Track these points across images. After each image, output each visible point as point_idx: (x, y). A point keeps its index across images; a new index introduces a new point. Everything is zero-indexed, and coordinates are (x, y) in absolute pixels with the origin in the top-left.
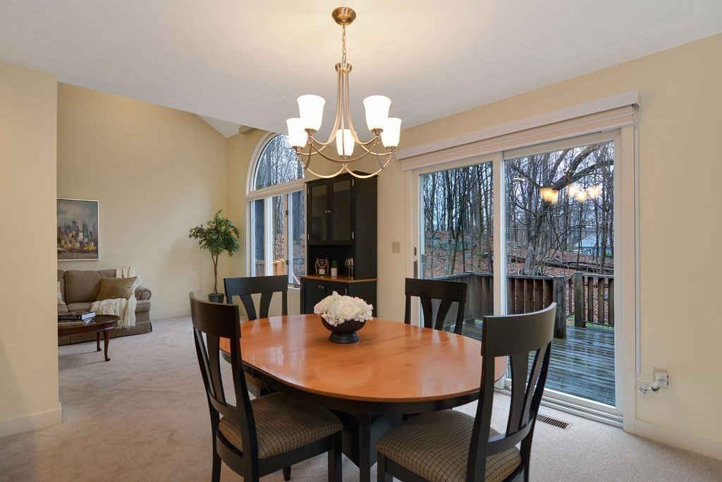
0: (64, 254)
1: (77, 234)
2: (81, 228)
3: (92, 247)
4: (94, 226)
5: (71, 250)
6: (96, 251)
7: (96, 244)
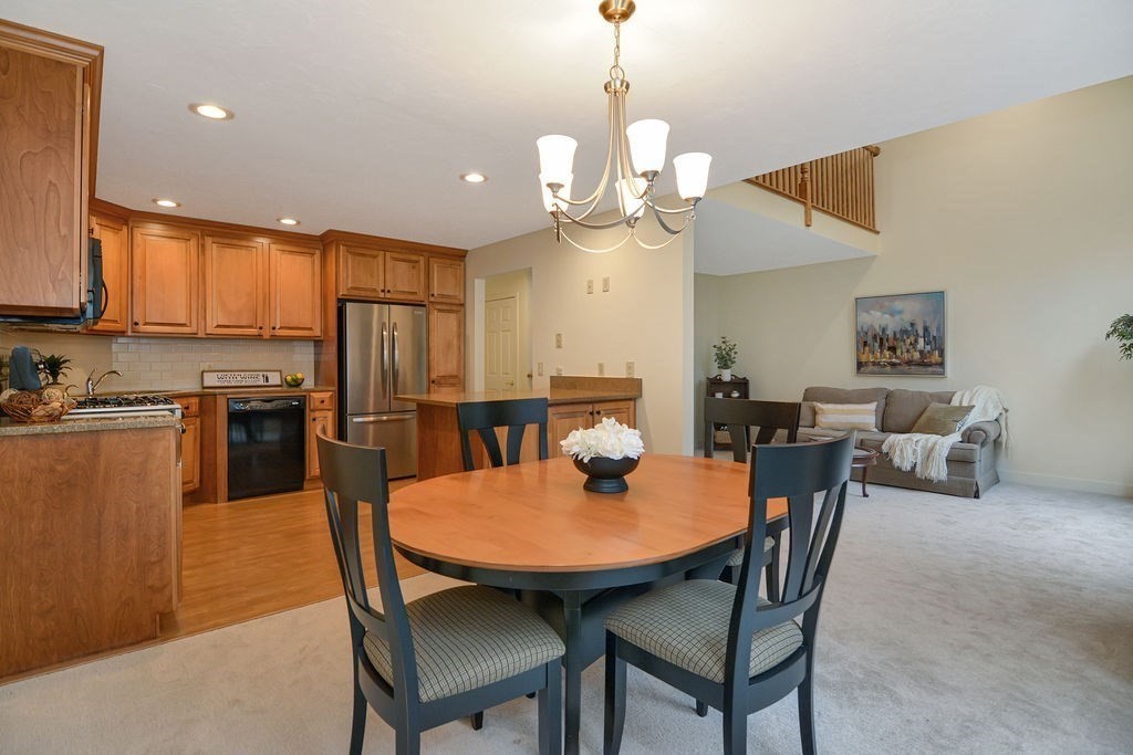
0: (899, 368)
1: (916, 341)
2: (921, 332)
3: (936, 357)
4: (938, 329)
5: (909, 363)
6: (942, 364)
7: (942, 354)
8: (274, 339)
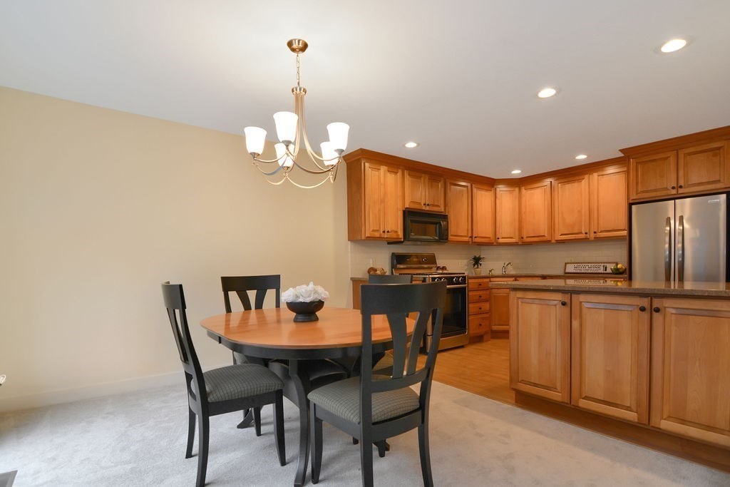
8: (598, 240)
